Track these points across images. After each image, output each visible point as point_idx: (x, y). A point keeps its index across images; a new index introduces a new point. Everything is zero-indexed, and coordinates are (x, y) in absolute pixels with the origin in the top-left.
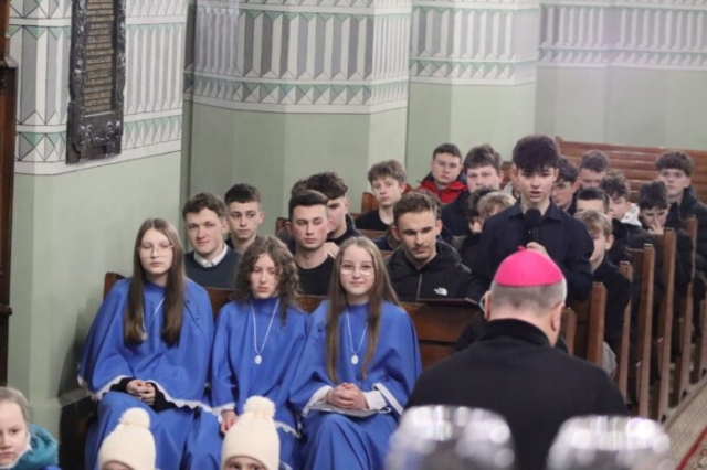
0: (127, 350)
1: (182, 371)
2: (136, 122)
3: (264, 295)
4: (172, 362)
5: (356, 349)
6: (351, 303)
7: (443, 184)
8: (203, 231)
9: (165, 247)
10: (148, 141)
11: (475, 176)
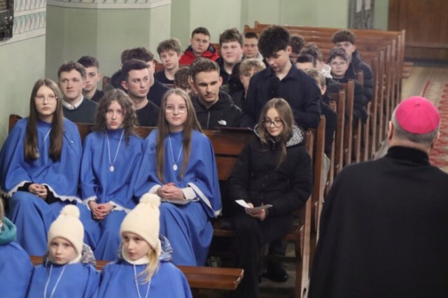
0: (26, 165)
1: (63, 177)
2: (20, 17)
3: (115, 127)
4: (56, 171)
5: (176, 161)
6: (172, 131)
7: (199, 53)
8: (72, 84)
9: (52, 97)
10: (27, 29)
11: (226, 47)
